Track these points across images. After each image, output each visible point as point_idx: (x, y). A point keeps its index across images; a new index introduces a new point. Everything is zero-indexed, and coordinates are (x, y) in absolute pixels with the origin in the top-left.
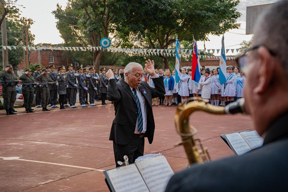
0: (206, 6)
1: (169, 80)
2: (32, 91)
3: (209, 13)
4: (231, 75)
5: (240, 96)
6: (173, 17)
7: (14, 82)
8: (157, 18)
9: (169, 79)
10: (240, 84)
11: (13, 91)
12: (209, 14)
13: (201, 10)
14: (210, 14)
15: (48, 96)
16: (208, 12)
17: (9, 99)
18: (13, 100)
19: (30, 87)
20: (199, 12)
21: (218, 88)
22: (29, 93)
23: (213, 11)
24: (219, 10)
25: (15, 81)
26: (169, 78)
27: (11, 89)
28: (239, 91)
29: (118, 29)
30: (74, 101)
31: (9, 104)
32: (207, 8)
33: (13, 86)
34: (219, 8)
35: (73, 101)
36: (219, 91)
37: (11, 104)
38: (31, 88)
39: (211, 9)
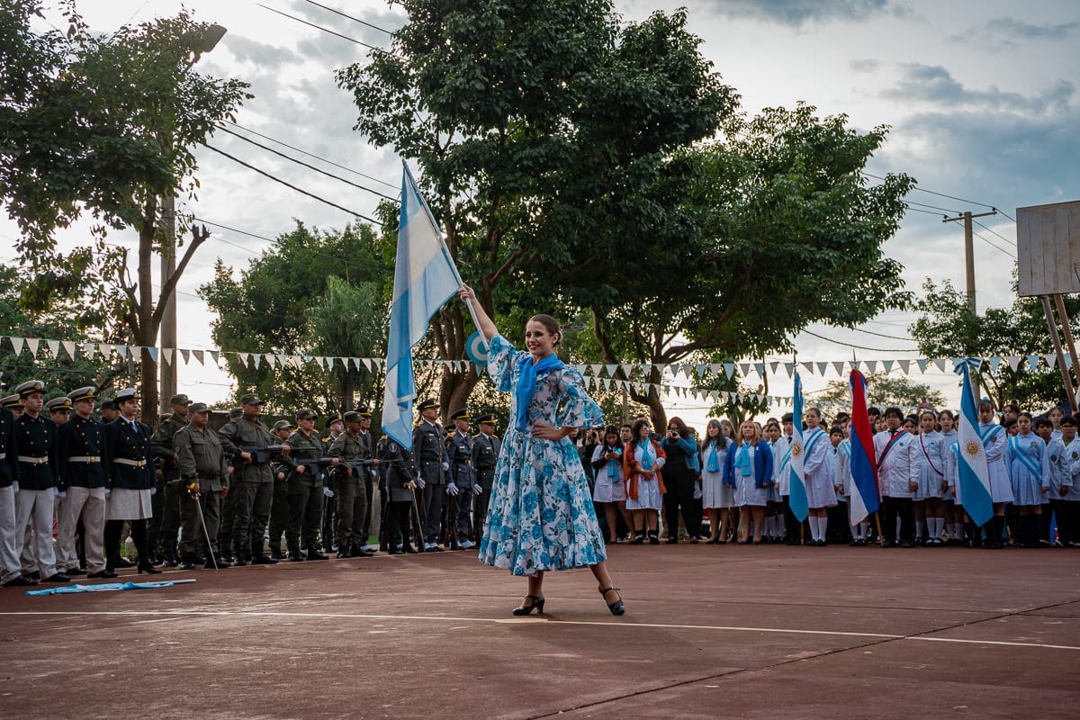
0: (814, 232)
1: (755, 451)
2: (316, 486)
3: (825, 251)
4: (990, 429)
5: (1027, 501)
6: (706, 263)
7: (267, 450)
8: (653, 269)
9: (757, 448)
10: (1021, 460)
11: (264, 481)
12: (828, 254)
13: (798, 242)
14: (831, 254)
15: (364, 505)
16: (820, 248)
17: (249, 509)
18: (264, 514)
19: (313, 473)
20: (793, 248)
21: (940, 477)
22: (308, 493)
23: (838, 246)
24: (859, 241)
25: (269, 447)
26: (755, 446)
27: (257, 474)
28: (1021, 485)
29: (525, 303)
30: (434, 529)
31: (247, 527)
32: (818, 236)
33: (262, 464)
34: (857, 235)
35: (430, 527)
36: (943, 486)
37: (258, 528)
38: (314, 476)
39: (832, 239)
